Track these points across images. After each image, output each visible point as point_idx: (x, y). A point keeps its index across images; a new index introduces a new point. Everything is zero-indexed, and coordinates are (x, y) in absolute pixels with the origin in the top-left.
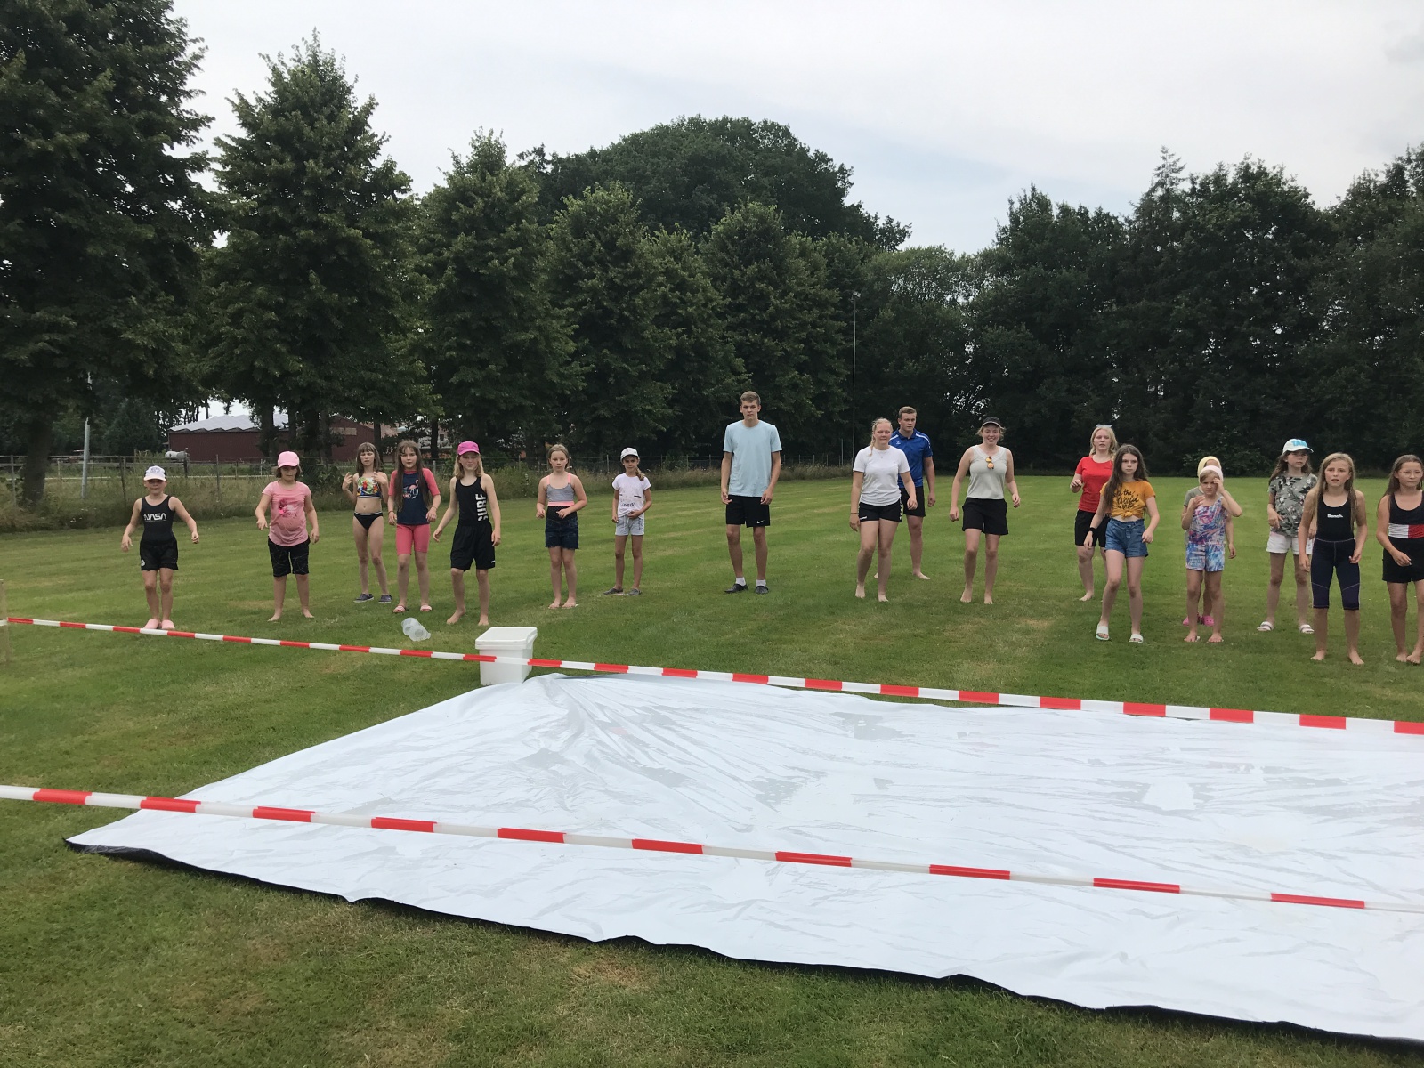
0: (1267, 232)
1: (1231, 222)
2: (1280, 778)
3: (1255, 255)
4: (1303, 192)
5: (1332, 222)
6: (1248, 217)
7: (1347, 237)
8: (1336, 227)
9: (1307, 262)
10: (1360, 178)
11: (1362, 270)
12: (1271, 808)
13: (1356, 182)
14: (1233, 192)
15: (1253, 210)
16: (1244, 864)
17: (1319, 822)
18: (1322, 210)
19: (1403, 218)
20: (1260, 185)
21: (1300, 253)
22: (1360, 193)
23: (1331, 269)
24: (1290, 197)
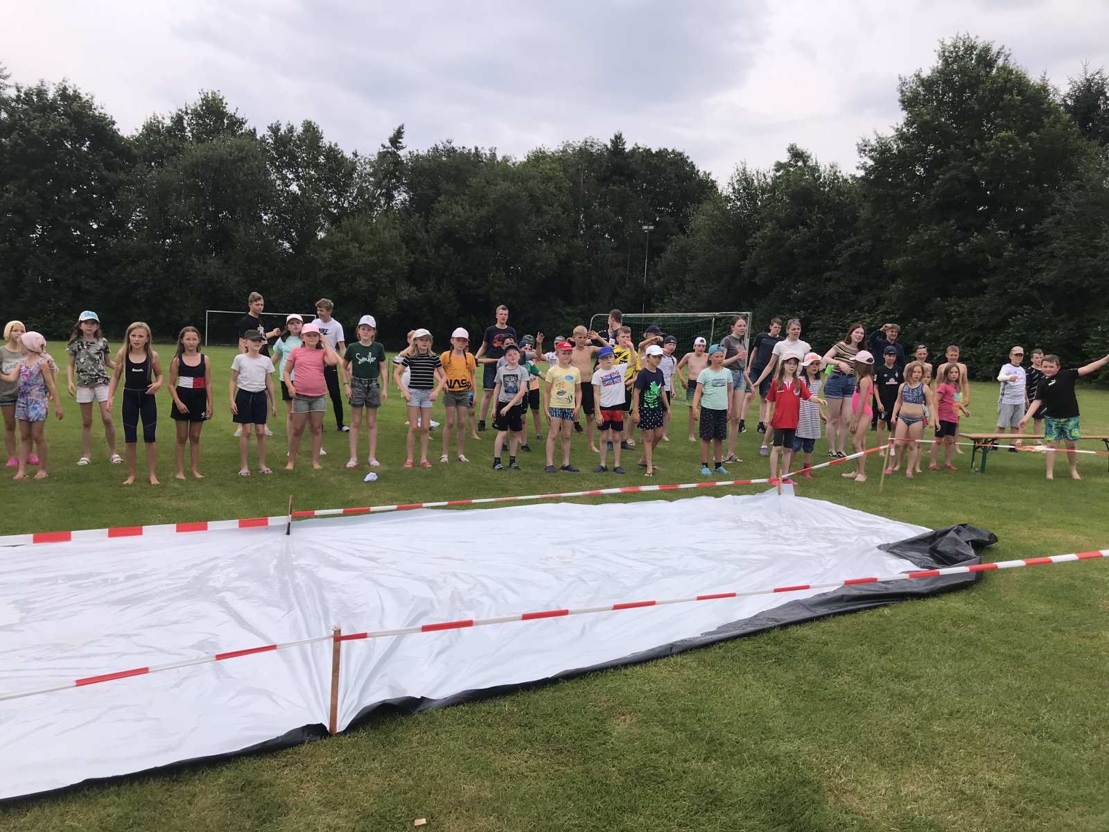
0: (83, 145)
1: (52, 131)
2: (91, 582)
3: (74, 161)
4: (109, 119)
5: (133, 148)
6: (66, 130)
7: (144, 161)
8: (135, 151)
9: (114, 174)
10: (151, 118)
11: (156, 189)
12: (83, 608)
13: (149, 121)
14: (53, 106)
15: (70, 125)
16: (61, 658)
17: (121, 611)
18: (125, 137)
19: (184, 155)
20: (75, 106)
21: (110, 167)
22: (152, 129)
23: (133, 184)
24: (100, 121)
